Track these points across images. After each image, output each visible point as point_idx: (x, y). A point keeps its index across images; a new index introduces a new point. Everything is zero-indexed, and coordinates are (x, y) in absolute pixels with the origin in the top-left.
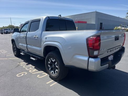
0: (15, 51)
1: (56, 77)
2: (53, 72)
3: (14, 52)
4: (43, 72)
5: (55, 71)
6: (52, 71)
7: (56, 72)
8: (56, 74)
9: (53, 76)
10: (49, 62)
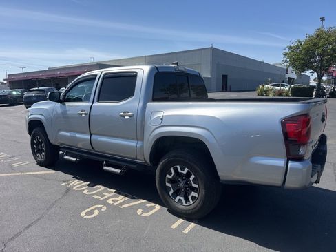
0: (40, 151)
1: (193, 211)
2: (182, 198)
3: (34, 154)
4: (144, 201)
5: (190, 197)
6: (178, 198)
7: (193, 198)
8: (192, 202)
9: (182, 210)
10: (168, 176)
